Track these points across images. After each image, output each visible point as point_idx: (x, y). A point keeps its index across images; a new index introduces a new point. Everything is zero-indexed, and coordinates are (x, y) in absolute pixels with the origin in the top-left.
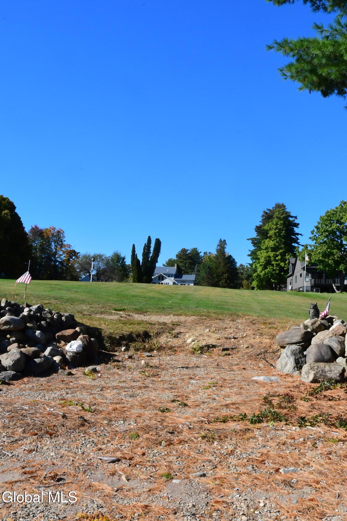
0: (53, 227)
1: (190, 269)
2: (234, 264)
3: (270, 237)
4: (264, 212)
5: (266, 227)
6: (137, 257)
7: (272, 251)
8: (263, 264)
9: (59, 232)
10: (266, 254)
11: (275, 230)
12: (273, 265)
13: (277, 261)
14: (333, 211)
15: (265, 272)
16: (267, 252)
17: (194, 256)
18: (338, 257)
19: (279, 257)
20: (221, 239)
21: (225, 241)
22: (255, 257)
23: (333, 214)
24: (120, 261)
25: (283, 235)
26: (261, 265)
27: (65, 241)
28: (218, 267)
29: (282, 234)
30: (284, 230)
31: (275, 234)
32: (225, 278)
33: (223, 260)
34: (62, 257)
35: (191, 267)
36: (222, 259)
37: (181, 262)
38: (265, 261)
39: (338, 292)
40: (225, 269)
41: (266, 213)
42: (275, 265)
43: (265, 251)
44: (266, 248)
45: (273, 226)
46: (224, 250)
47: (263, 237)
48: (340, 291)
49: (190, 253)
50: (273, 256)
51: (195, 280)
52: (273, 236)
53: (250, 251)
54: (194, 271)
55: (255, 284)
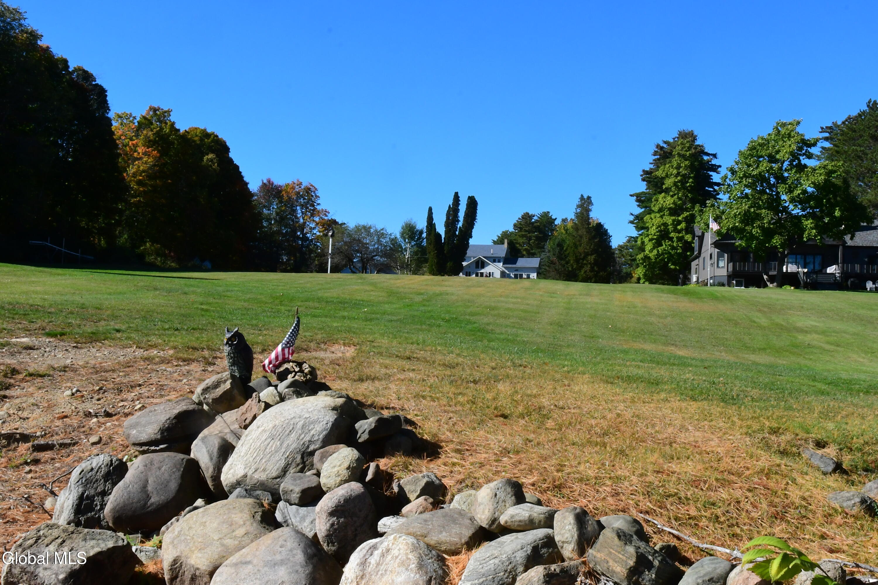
0: (298, 180)
1: (538, 248)
2: (607, 239)
3: (667, 191)
4: (658, 146)
5: (660, 173)
6: (435, 229)
7: (671, 214)
8: (655, 237)
9: (309, 189)
10: (659, 219)
11: (676, 176)
12: (671, 239)
13: (679, 232)
14: (763, 139)
15: (658, 251)
16: (662, 217)
17: (545, 226)
18: (769, 223)
19: (683, 225)
20: (582, 196)
21: (589, 198)
22: (640, 225)
23: (761, 145)
24: (415, 237)
25: (690, 186)
26: (651, 240)
27: (318, 204)
28: (578, 243)
29: (688, 184)
30: (691, 178)
31: (675, 184)
32: (590, 263)
33: (587, 232)
34: (315, 232)
35: (538, 244)
36: (584, 230)
37: (523, 236)
38: (658, 232)
39: (771, 286)
40: (590, 247)
41: (662, 148)
42: (675, 239)
43: (658, 215)
44: (661, 210)
45: (671, 170)
46: (588, 215)
47: (655, 190)
48: (775, 284)
49: (537, 221)
50: (673, 224)
51: (540, 267)
52: (673, 189)
53: (632, 214)
54: (544, 252)
55: (640, 272)
